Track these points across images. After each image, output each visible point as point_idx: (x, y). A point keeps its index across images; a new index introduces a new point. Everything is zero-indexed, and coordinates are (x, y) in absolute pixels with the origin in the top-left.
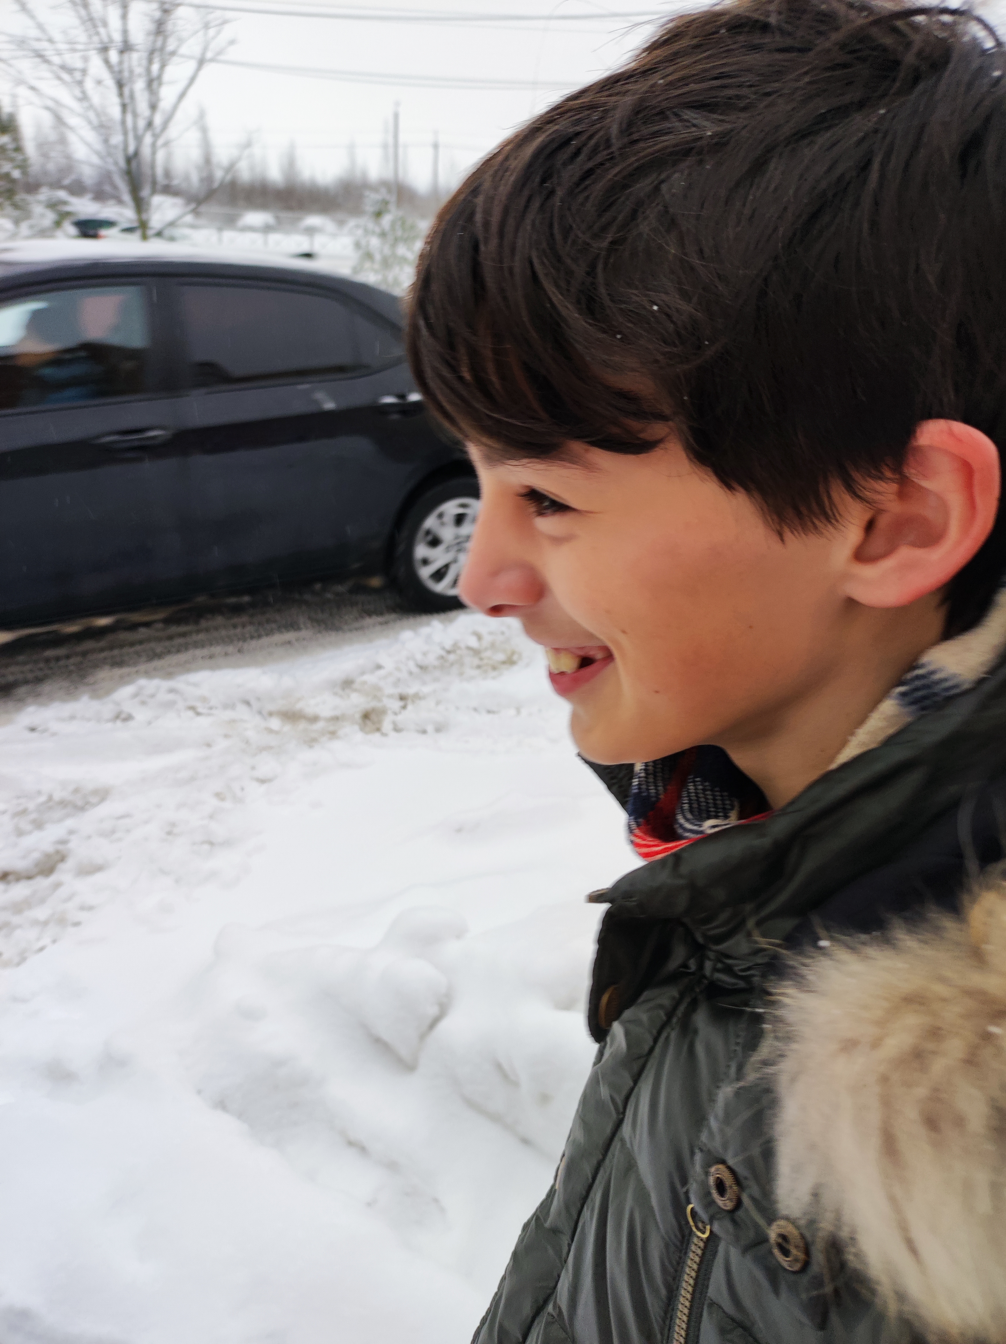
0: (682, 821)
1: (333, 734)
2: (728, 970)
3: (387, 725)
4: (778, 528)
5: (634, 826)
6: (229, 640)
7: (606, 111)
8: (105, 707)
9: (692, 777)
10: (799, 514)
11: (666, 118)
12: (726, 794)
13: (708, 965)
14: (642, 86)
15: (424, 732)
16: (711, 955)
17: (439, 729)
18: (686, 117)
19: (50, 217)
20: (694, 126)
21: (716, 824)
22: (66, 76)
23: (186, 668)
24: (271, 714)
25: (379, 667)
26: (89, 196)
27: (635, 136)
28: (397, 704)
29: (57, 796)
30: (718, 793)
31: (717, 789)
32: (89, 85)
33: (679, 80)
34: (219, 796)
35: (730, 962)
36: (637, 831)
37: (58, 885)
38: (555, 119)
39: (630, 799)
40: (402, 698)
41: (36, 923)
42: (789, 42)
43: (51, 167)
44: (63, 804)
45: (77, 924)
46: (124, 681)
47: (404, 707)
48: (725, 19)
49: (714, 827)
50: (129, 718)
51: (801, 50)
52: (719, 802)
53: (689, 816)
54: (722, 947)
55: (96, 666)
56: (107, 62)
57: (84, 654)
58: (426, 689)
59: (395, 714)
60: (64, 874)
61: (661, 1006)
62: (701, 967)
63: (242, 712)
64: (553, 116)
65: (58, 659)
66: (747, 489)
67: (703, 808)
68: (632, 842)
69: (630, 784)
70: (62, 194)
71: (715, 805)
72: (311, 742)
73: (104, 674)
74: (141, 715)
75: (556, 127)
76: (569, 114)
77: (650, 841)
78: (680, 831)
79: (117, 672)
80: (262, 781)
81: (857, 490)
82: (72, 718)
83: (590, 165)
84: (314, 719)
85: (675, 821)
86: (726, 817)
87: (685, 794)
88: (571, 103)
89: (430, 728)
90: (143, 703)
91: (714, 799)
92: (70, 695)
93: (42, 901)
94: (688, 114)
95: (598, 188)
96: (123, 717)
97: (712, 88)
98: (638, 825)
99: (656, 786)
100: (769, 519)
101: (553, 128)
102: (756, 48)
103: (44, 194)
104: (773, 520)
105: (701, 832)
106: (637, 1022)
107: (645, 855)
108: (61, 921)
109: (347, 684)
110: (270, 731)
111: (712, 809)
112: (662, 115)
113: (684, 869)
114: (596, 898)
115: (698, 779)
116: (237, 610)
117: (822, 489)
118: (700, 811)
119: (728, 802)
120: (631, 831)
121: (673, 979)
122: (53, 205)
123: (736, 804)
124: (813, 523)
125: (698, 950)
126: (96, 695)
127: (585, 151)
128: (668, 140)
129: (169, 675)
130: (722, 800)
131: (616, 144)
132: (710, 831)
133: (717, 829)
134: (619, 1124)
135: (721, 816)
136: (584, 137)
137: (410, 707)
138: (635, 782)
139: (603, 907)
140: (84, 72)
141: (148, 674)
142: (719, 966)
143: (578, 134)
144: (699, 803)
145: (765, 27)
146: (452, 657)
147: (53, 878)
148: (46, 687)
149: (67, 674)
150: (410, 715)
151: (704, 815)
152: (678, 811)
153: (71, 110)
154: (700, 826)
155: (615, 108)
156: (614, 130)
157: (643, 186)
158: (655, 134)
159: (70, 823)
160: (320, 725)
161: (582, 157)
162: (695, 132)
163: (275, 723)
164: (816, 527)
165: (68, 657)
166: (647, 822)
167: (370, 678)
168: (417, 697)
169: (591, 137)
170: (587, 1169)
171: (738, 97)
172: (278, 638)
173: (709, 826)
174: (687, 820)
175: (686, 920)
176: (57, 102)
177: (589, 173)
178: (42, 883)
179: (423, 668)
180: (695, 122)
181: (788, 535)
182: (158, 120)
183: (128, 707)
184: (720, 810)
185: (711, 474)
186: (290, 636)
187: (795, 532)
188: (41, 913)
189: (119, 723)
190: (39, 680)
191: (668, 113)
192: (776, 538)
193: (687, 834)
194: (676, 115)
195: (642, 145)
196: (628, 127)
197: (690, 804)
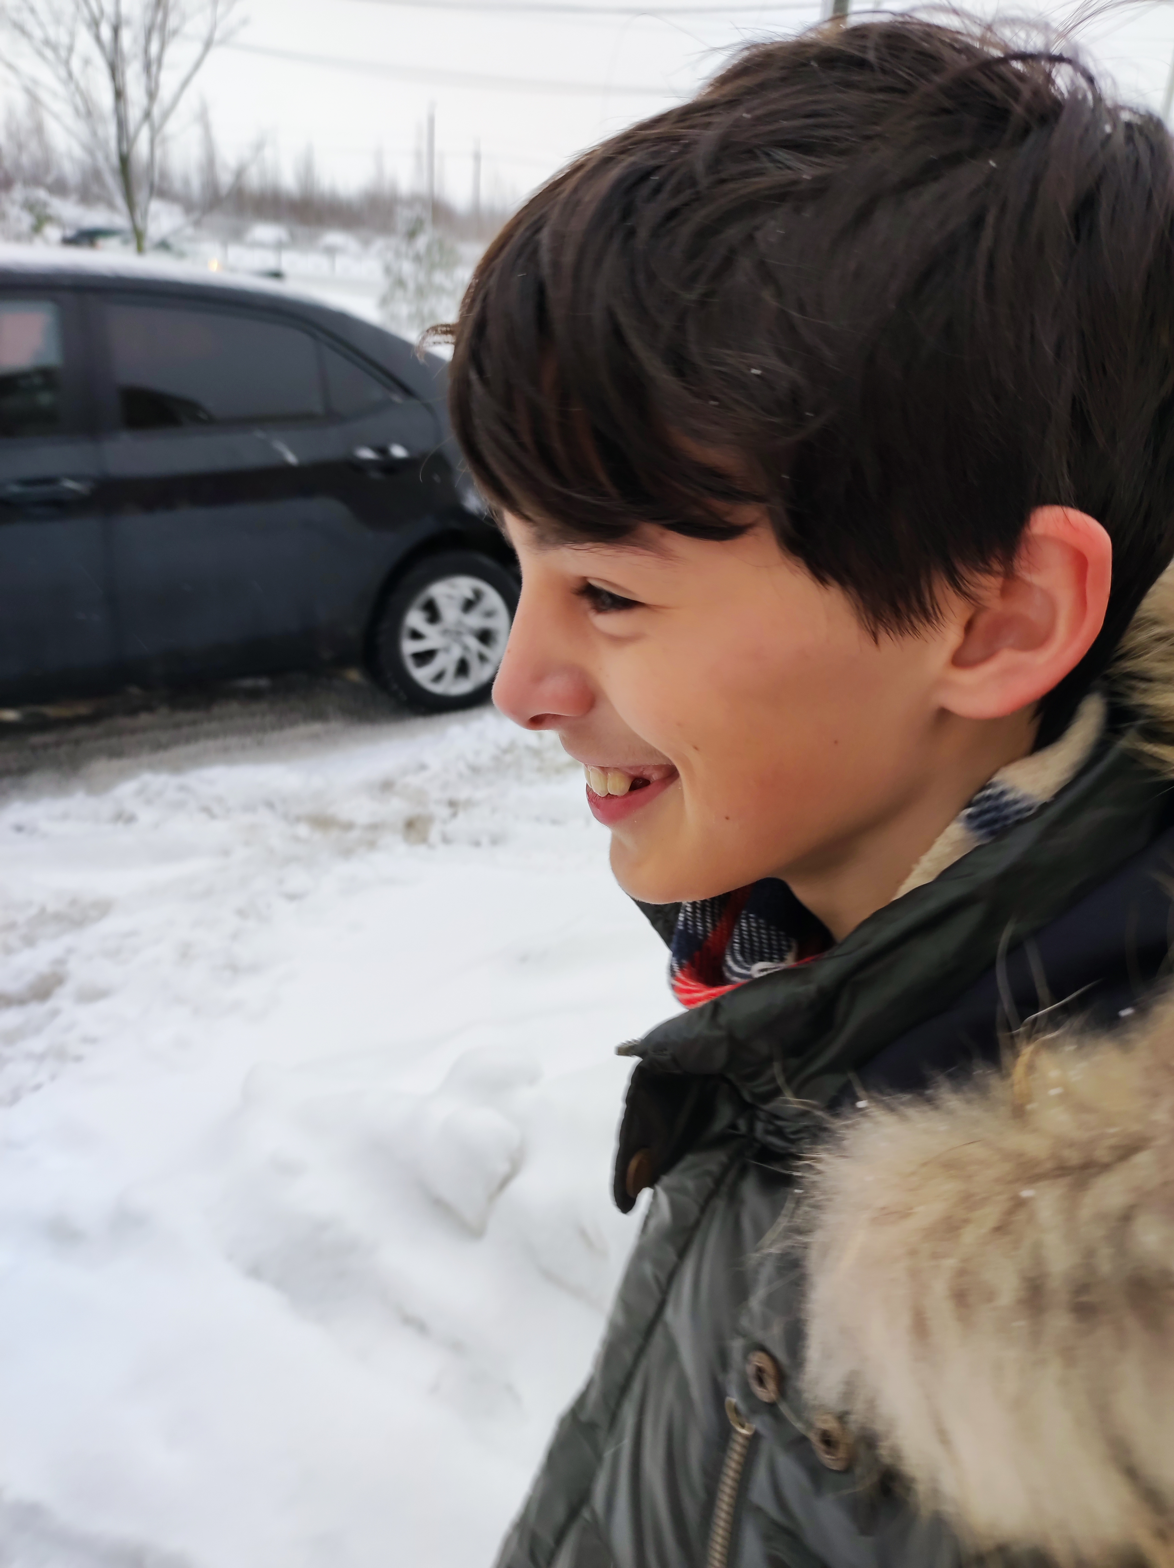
0: (730, 962)
1: (372, 845)
2: (779, 1133)
3: (434, 834)
4: (873, 628)
5: (676, 968)
6: (245, 731)
7: (686, 146)
8: (104, 805)
9: (744, 912)
10: (897, 613)
11: (755, 158)
12: (782, 933)
13: (759, 1127)
14: (722, 121)
15: (477, 844)
16: (762, 1115)
17: (495, 841)
18: (778, 157)
19: (26, 221)
20: (789, 168)
21: (765, 967)
22: (49, 54)
23: (197, 762)
24: (298, 819)
25: (423, 767)
26: (74, 197)
27: (723, 175)
28: (443, 812)
29: (51, 908)
30: (773, 932)
31: (772, 927)
32: (76, 64)
33: (766, 115)
34: (241, 913)
35: (780, 1123)
36: (679, 974)
37: (55, 1013)
38: (630, 149)
39: (675, 937)
40: (453, 804)
41: (30, 1056)
42: (890, 81)
43: (25, 160)
44: (58, 917)
45: (78, 1059)
46: (124, 775)
47: (454, 815)
48: (814, 51)
49: (762, 970)
50: (130, 819)
51: (903, 92)
52: (774, 942)
53: (739, 958)
54: (769, 1107)
55: (91, 755)
56: (98, 38)
57: (77, 742)
58: (480, 794)
59: (444, 822)
60: (62, 999)
61: (709, 1173)
62: (751, 1128)
63: (264, 816)
64: (624, 146)
65: (45, 746)
66: (842, 583)
67: (756, 949)
68: (673, 987)
69: (677, 919)
70: (41, 194)
71: (770, 946)
72: (347, 853)
73: (100, 766)
74: (146, 816)
75: (632, 159)
76: (647, 144)
77: (693, 985)
78: (727, 974)
79: (116, 764)
80: (292, 897)
81: (963, 587)
82: (65, 817)
83: (674, 203)
84: (349, 826)
85: (724, 962)
86: (782, 959)
87: (736, 932)
88: (643, 132)
89: (485, 840)
90: (149, 802)
91: (769, 939)
92: (61, 790)
93: (38, 1030)
94: (782, 155)
95: (686, 231)
96: (125, 818)
97: (807, 127)
98: (681, 966)
99: (704, 922)
100: (864, 616)
101: (628, 160)
102: (850, 85)
103: (18, 193)
104: (867, 618)
105: (749, 976)
106: (682, 1190)
107: (687, 1002)
108: (60, 1054)
109: (387, 786)
110: (297, 839)
111: (766, 950)
112: (751, 153)
113: (723, 1019)
114: (625, 1050)
115: (751, 915)
116: (254, 695)
117: (923, 584)
118: (752, 952)
119: (784, 943)
120: (672, 973)
121: (721, 1141)
122: (30, 206)
123: (794, 945)
124: (911, 622)
125: (747, 1109)
126: (93, 790)
127: (668, 187)
128: (761, 183)
129: (177, 769)
130: (778, 940)
131: (704, 182)
132: (757, 975)
133: (765, 973)
134: (661, 1306)
135: (776, 959)
136: (664, 172)
137: (461, 815)
138: (681, 917)
139: (635, 1060)
140: (71, 49)
141: (153, 768)
142: (771, 1128)
143: (658, 168)
144: (751, 941)
145: (862, 64)
146: (508, 758)
147: (50, 1004)
148: (34, 779)
149: (57, 764)
150: (461, 824)
151: (757, 957)
152: (728, 952)
153: (55, 94)
154: (748, 969)
155: (695, 142)
156: (700, 167)
157: (733, 233)
158: (746, 175)
159: (68, 940)
160: (355, 834)
161: (663, 196)
162: (789, 175)
163: (303, 830)
164: (914, 628)
165: (58, 744)
166: (692, 963)
167: (414, 780)
168: (469, 803)
169: (672, 173)
170: (628, 1355)
171: (837, 139)
172: (303, 729)
173: (758, 969)
174: (736, 961)
175: (731, 1076)
176: (35, 82)
177: (673, 214)
178: (36, 1010)
179: (475, 770)
180: (788, 163)
181: (883, 636)
182: (156, 112)
183: (132, 806)
184: (774, 952)
185: (802, 564)
186: (317, 727)
187: (891, 633)
188: (37, 1044)
189: (120, 825)
190: (24, 771)
191: (758, 152)
192: (869, 639)
193: (735, 979)
194: (768, 155)
195: (731, 186)
196: (715, 163)
197: (742, 944)
